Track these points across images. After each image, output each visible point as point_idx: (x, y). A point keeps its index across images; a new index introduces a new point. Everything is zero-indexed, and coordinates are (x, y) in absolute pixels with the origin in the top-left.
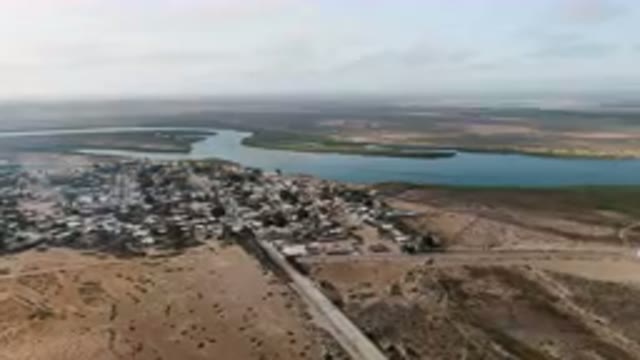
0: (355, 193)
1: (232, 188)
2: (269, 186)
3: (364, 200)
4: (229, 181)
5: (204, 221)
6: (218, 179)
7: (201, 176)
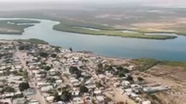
0: (120, 68)
1: (39, 63)
2: (63, 60)
3: (127, 75)
4: (39, 56)
5: (12, 94)
6: (33, 54)
7: (23, 52)
